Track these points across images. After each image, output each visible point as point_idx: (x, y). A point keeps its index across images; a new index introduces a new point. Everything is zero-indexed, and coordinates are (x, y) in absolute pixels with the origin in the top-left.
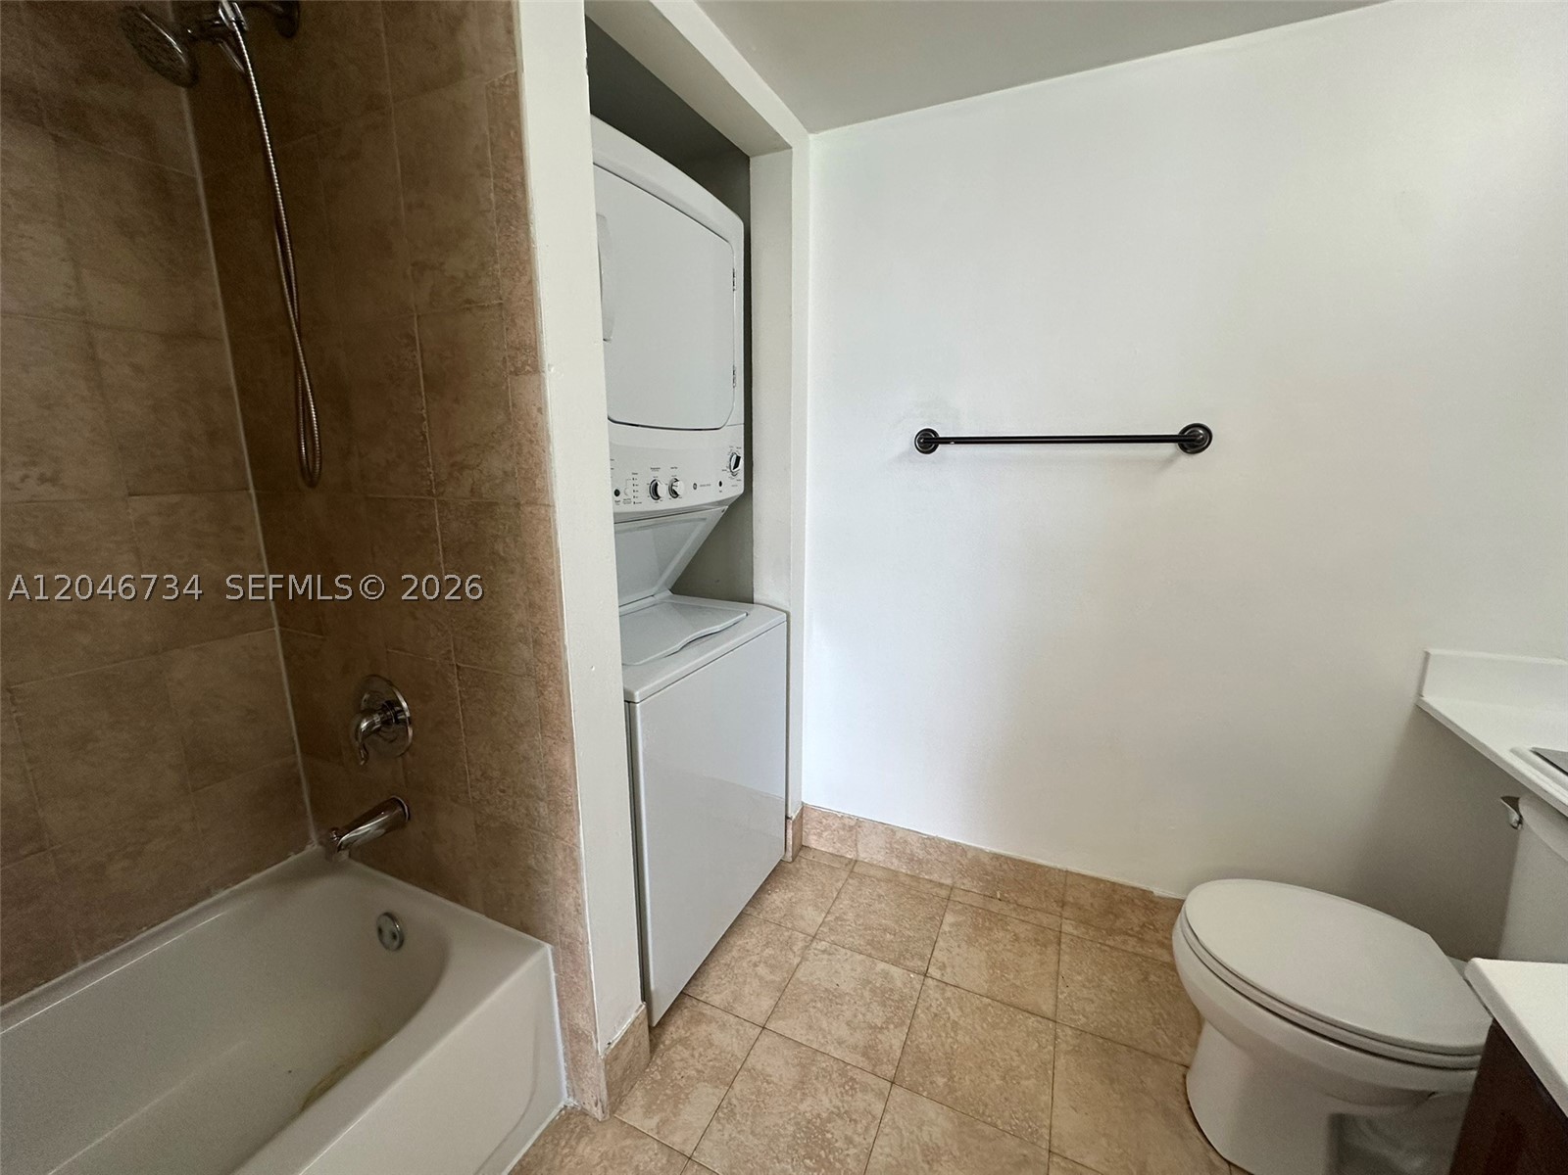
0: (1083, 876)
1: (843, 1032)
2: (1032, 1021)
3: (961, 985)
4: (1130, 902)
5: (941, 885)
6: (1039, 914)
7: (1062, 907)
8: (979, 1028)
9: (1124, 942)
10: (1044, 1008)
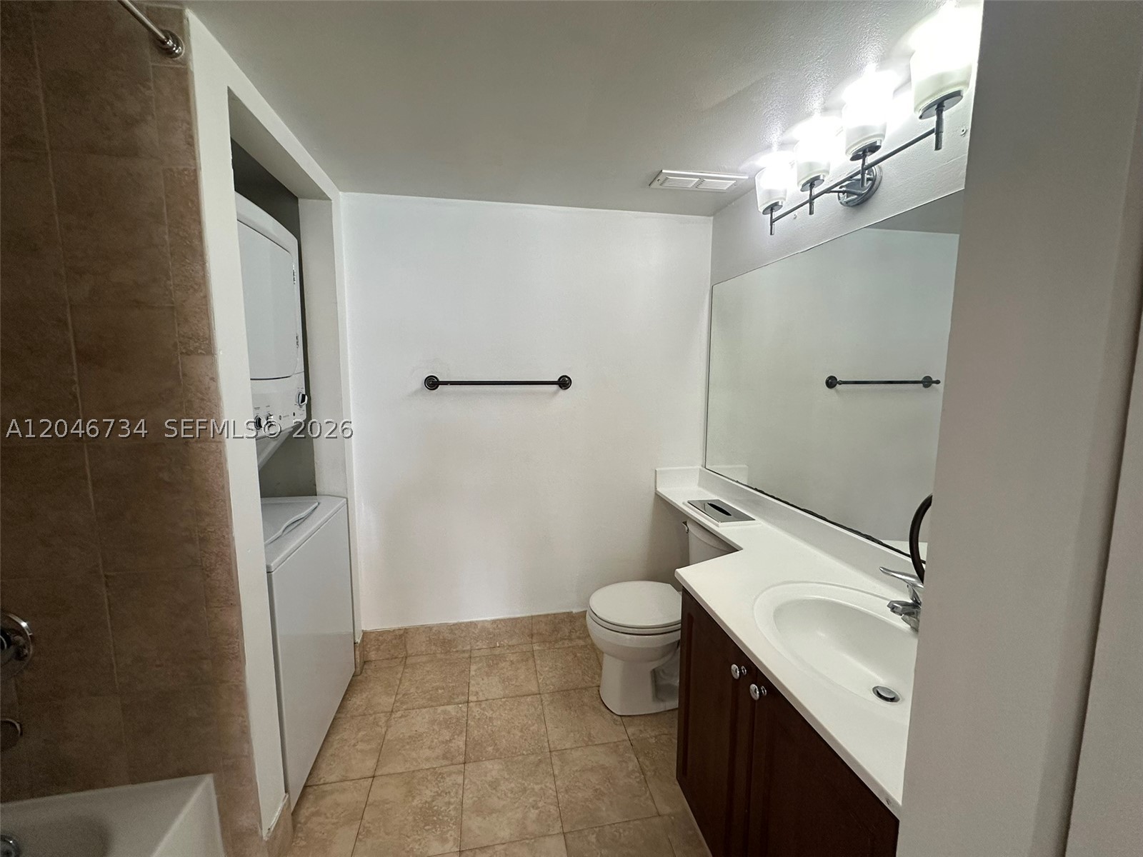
0: (540, 616)
1: (428, 753)
2: (529, 699)
3: (490, 698)
4: (563, 621)
5: (464, 651)
6: (521, 647)
7: (532, 638)
8: (504, 715)
9: (563, 644)
10: (533, 690)
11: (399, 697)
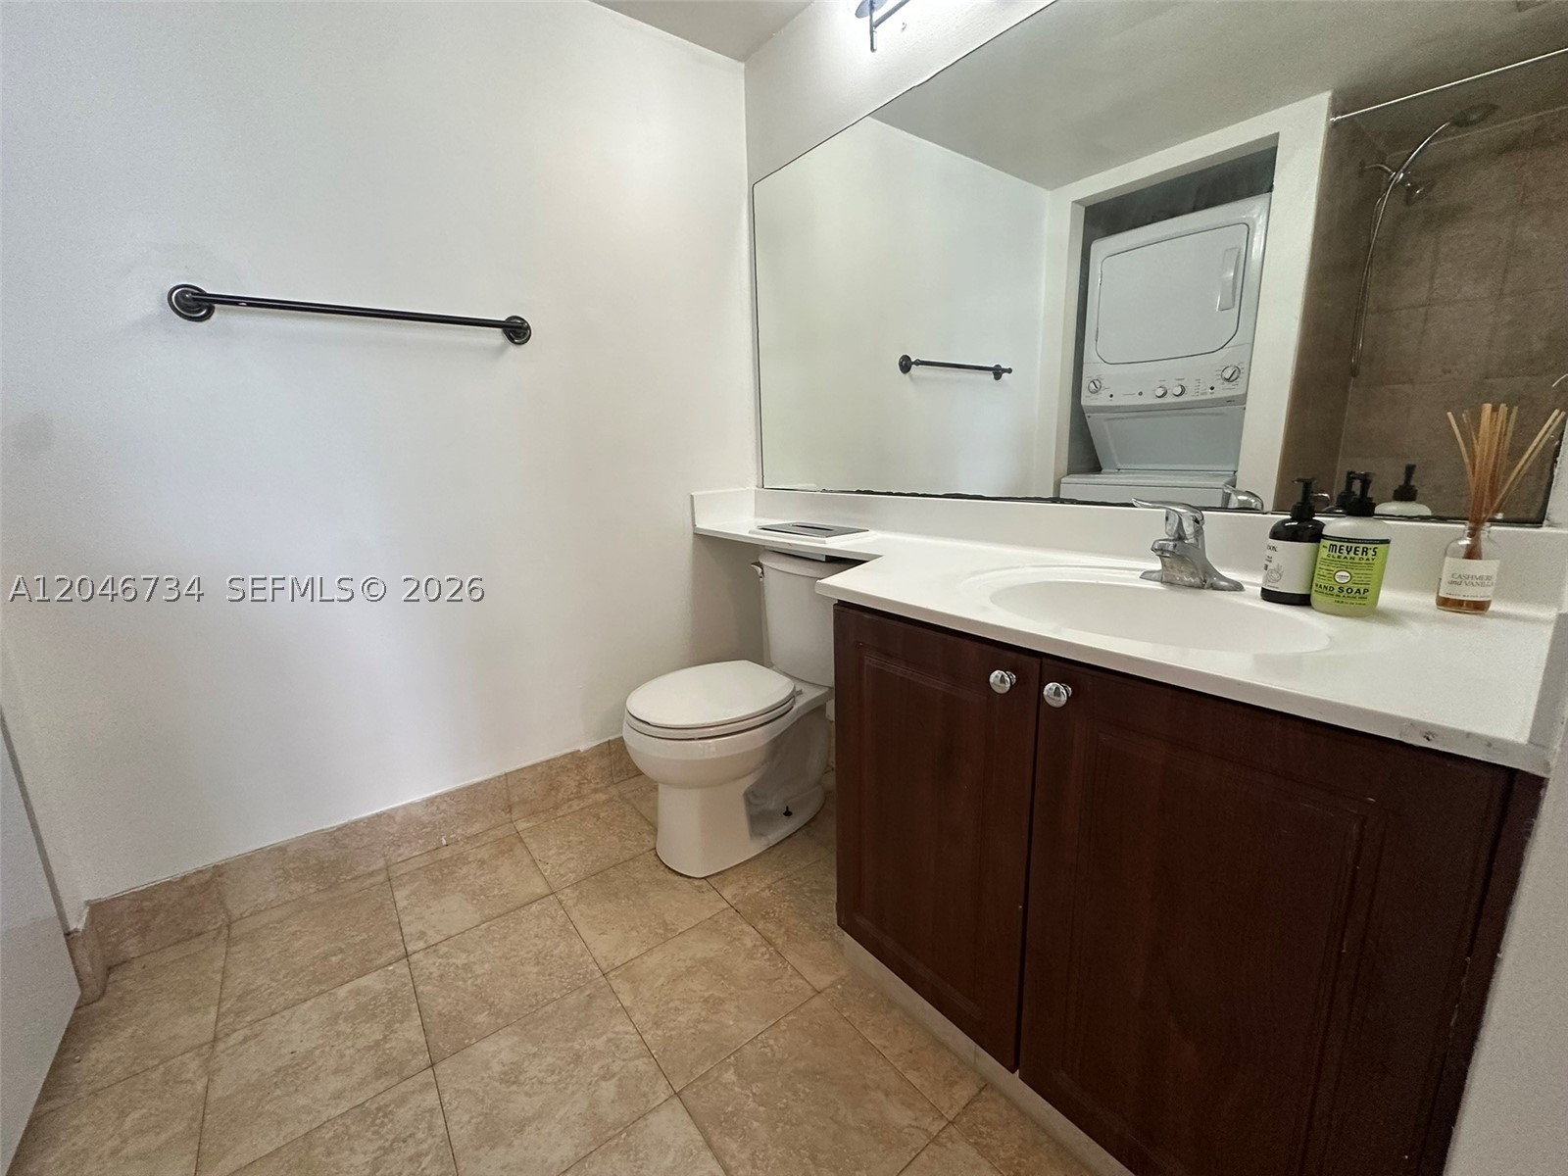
0: (522, 769)
1: (335, 1083)
2: (535, 908)
3: (453, 933)
4: (564, 769)
5: (371, 874)
6: (492, 833)
7: (510, 812)
8: (492, 950)
10: (538, 891)
11: (226, 1005)
